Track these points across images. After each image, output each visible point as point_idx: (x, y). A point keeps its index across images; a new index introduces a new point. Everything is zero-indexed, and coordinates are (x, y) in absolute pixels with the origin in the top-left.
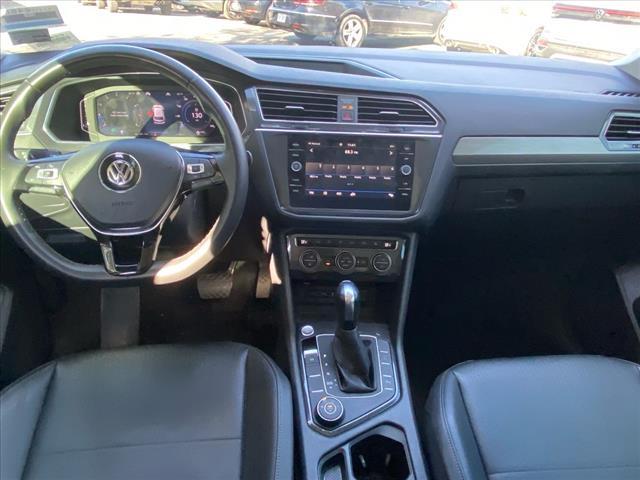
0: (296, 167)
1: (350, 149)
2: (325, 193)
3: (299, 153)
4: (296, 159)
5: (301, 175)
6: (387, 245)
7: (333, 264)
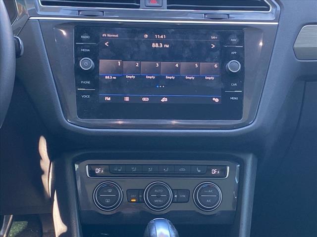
0: (86, 64)
1: (158, 41)
2: (127, 99)
3: (91, 47)
4: (86, 55)
5: (92, 74)
6: (214, 171)
7: (140, 201)
